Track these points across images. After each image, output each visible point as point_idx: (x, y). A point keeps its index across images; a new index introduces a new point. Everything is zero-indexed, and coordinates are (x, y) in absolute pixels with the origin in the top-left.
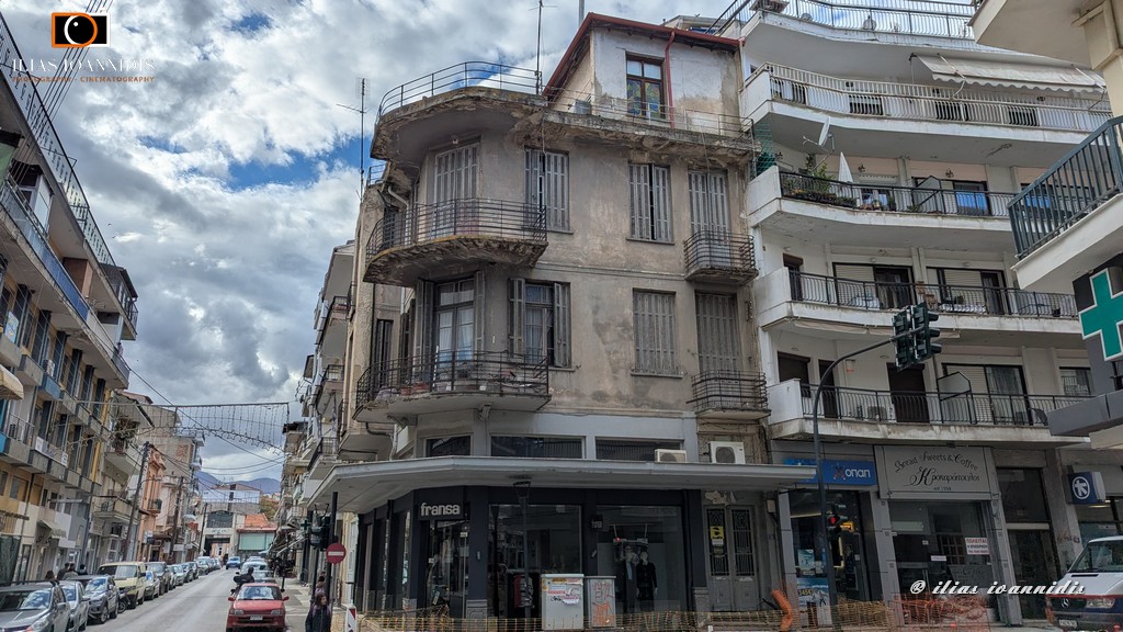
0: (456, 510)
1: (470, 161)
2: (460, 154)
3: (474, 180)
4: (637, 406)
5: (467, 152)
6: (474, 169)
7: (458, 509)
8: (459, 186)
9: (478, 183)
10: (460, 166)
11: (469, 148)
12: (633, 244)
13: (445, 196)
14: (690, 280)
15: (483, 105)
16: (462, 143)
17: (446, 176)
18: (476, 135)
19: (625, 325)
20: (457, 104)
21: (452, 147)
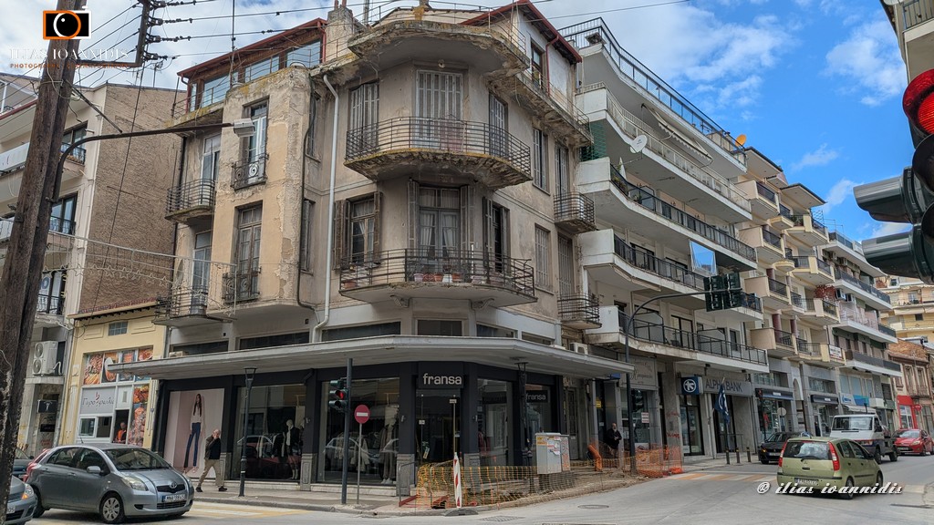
0: (458, 381)
1: (454, 87)
2: (444, 77)
3: (458, 105)
4: (538, 312)
5: (451, 78)
6: (458, 95)
7: (460, 380)
8: (443, 105)
9: (461, 109)
10: (443, 88)
11: (455, 75)
12: (535, 189)
13: (429, 111)
14: (556, 224)
15: (496, 49)
16: (445, 69)
17: (429, 93)
18: (463, 67)
19: (532, 250)
20: (479, 39)
21: (436, 68)
